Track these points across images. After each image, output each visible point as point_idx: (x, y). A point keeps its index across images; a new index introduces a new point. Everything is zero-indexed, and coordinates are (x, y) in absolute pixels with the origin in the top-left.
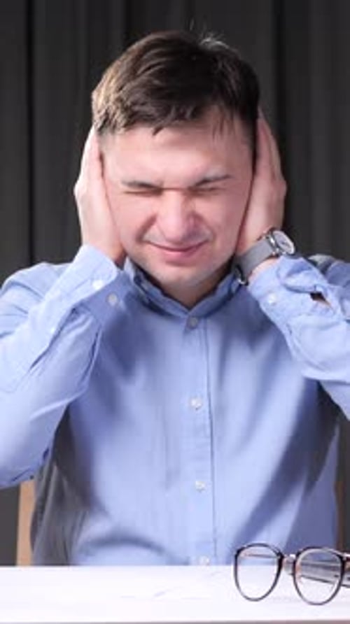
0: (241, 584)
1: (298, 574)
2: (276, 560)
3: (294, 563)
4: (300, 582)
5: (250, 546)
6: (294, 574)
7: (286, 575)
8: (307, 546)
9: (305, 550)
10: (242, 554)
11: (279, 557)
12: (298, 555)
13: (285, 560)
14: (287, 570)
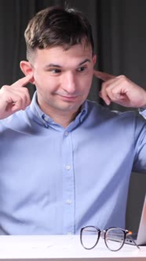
0: (83, 243)
1: (107, 238)
2: (97, 233)
3: (105, 233)
4: (108, 242)
5: (87, 227)
6: (105, 239)
7: (101, 239)
8: (110, 227)
9: (109, 228)
10: (83, 231)
11: (99, 232)
12: (106, 231)
13: (101, 233)
14: (102, 237)
